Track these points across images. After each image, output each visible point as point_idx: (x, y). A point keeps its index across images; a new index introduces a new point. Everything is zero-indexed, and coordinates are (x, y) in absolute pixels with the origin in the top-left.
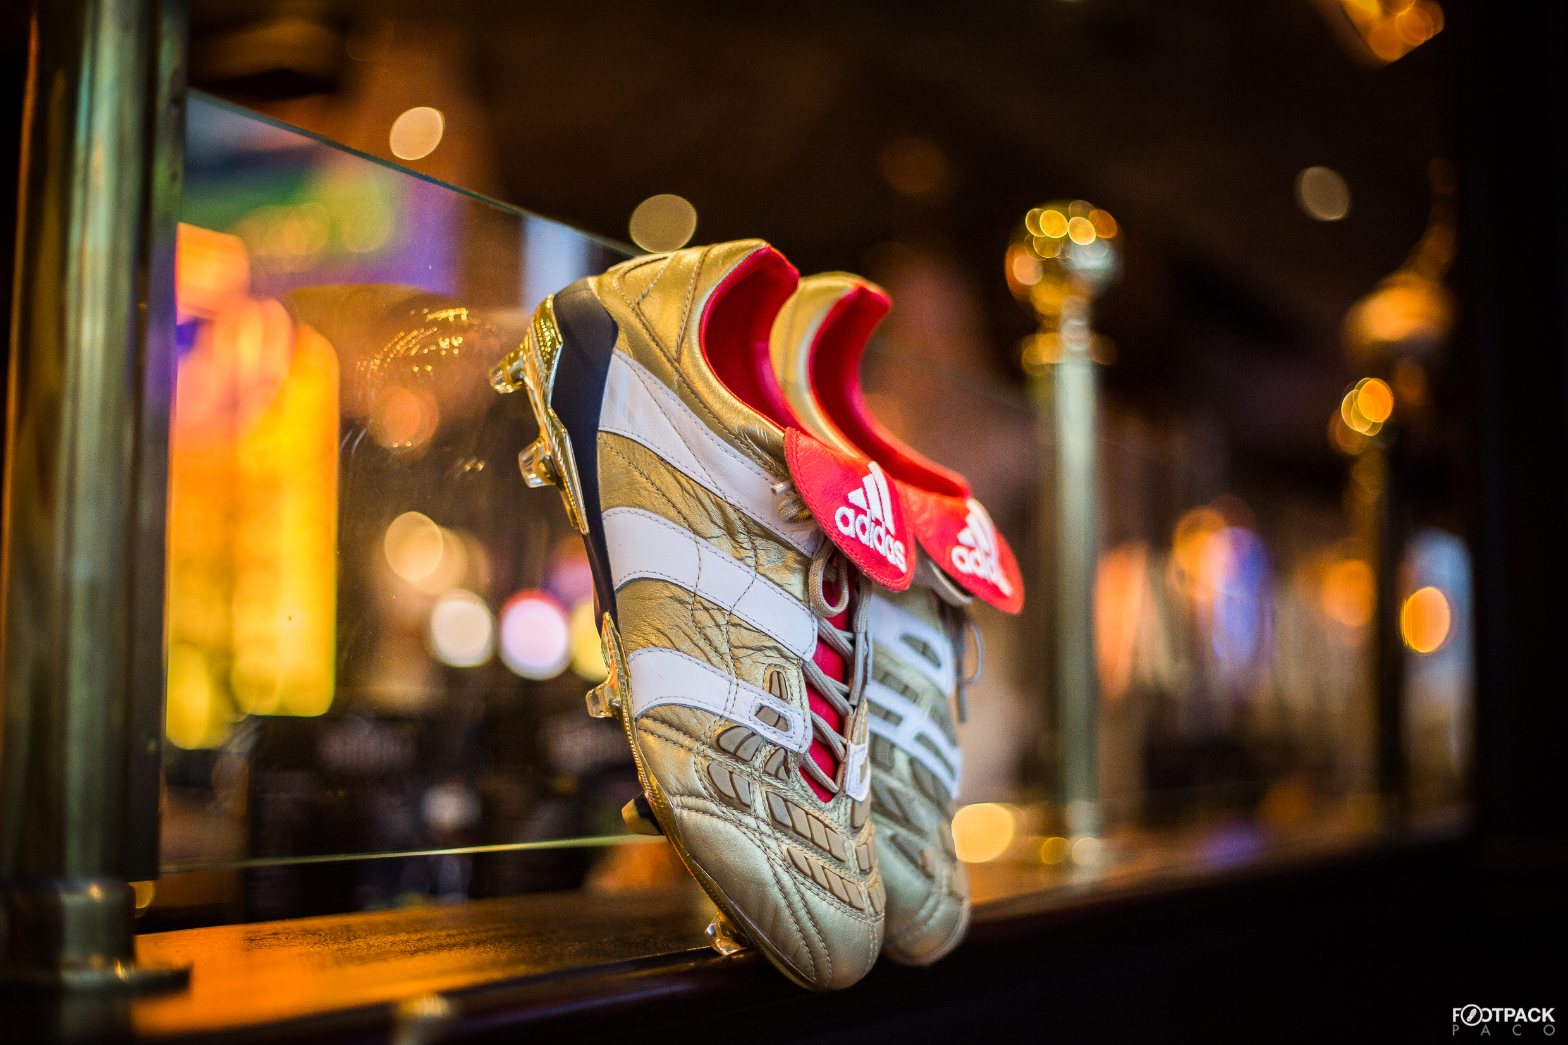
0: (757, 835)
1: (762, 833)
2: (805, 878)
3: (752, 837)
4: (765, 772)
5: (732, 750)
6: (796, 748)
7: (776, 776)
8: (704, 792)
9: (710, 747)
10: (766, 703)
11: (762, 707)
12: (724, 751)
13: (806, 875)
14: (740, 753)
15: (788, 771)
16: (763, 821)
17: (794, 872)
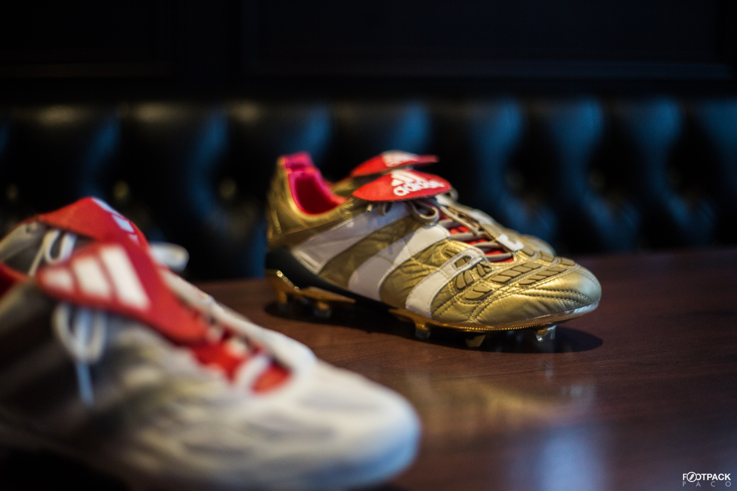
0: (505, 293)
1: (506, 291)
2: (535, 284)
3: (505, 295)
4: (482, 276)
5: (465, 285)
6: (480, 259)
7: (487, 273)
8: (474, 305)
9: (459, 293)
10: (455, 261)
11: (456, 264)
12: (464, 288)
13: (534, 283)
14: (468, 282)
15: (488, 267)
16: (501, 287)
17: (530, 287)
